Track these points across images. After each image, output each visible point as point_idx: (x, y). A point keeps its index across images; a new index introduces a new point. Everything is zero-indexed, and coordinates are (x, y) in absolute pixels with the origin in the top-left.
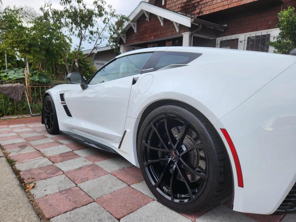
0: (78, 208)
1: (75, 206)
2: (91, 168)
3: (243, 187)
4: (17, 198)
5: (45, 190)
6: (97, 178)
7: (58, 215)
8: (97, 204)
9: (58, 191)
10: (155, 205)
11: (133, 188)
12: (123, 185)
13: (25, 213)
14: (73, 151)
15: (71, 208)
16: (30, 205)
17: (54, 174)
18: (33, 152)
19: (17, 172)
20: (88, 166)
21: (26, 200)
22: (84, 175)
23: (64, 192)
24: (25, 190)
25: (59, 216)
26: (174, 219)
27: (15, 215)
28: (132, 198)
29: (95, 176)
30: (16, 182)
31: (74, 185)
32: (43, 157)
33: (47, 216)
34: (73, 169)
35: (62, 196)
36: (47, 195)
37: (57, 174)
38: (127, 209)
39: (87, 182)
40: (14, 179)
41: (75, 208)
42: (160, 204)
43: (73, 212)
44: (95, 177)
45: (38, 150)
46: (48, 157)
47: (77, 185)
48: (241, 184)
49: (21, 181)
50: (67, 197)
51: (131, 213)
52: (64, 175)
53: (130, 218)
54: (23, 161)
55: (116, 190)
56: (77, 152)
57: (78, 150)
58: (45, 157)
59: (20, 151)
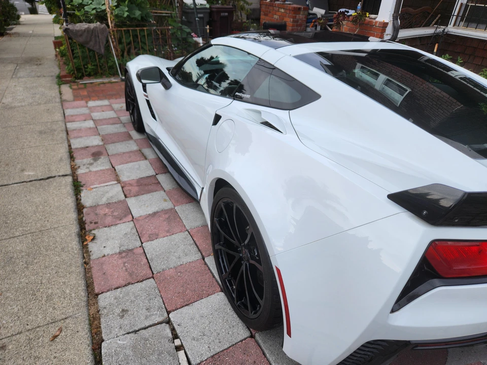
0: (133, 284)
1: (130, 280)
2: (167, 216)
3: (290, 337)
4: (71, 257)
5: (104, 247)
6: (169, 237)
7: (108, 291)
8: (154, 283)
9: (118, 251)
10: (219, 299)
11: (206, 264)
12: (197, 255)
13: (75, 282)
14: (157, 174)
15: (123, 283)
16: (83, 270)
17: (121, 220)
18: (107, 169)
19: (79, 208)
20: (165, 210)
21: (80, 261)
22: (155, 228)
23: (124, 254)
24: (83, 242)
25: (108, 293)
26: (231, 326)
27: (64, 283)
28: (197, 281)
29: (168, 231)
30: (75, 229)
31: (139, 244)
32: (116, 182)
33: (96, 291)
34: (145, 214)
35: (120, 261)
36: (104, 256)
37: (125, 220)
38: (184, 299)
39: (155, 241)
40: (75, 222)
41: (129, 284)
42: (226, 299)
43: (124, 289)
44: (168, 234)
45: (113, 167)
46: (123, 182)
47: (142, 243)
49: (82, 224)
50: (125, 263)
51: (187, 305)
52: (132, 222)
53: (181, 313)
54: (92, 187)
55: (184, 263)
56: (162, 178)
57: (163, 173)
58: (119, 181)
59: (91, 164)
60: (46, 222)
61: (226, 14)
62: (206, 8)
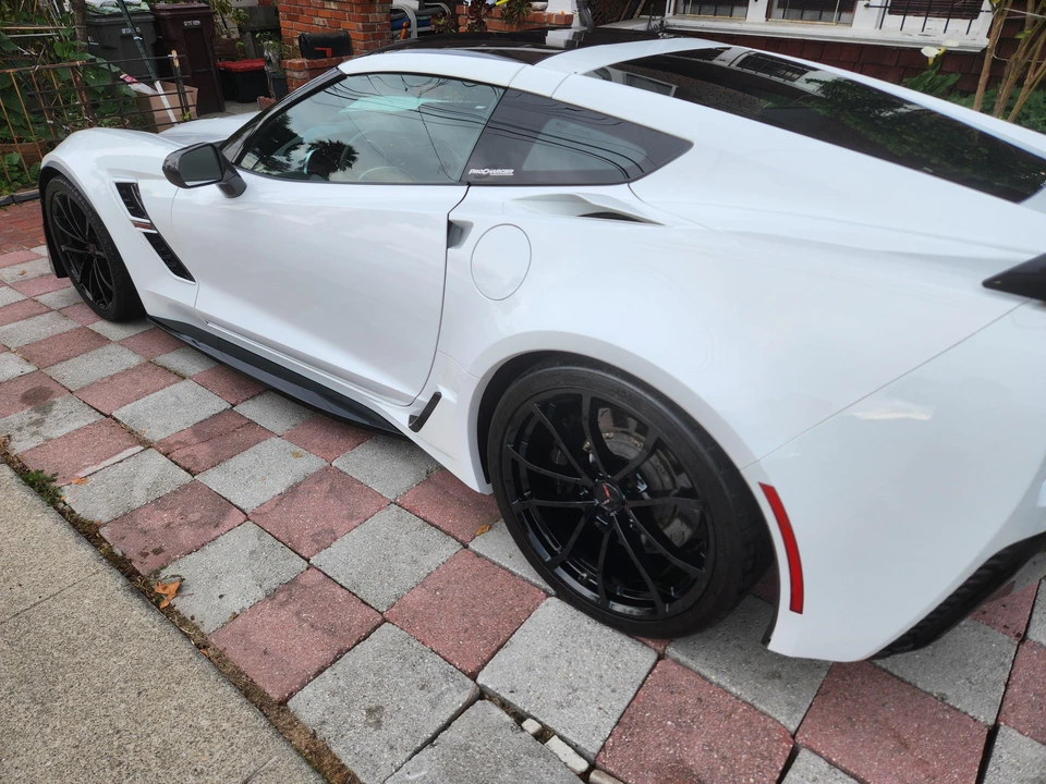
0: (349, 650)
1: (337, 645)
2: (326, 486)
3: (800, 612)
4: (154, 647)
5: (221, 597)
6: (362, 527)
7: (303, 686)
8: (398, 629)
9: (261, 595)
10: (553, 611)
11: (478, 555)
12: (449, 545)
13: (207, 696)
14: (233, 406)
15: (331, 657)
16: (206, 663)
17: (217, 526)
18: (93, 424)
19: (88, 532)
20: (314, 475)
21: (186, 649)
22: (316, 520)
23: (281, 597)
24: (157, 604)
25: (308, 690)
26: (614, 653)
27: (180, 708)
28: (487, 594)
29: (351, 517)
30: (113, 582)
31: (301, 564)
32: (140, 448)
33: (276, 697)
34: (270, 495)
35: (284, 614)
36: (235, 616)
37: (228, 523)
38: (486, 639)
39: (335, 545)
40: (100, 567)
41: (341, 653)
42: (568, 606)
43: (338, 667)
44: (355, 523)
45: (107, 416)
46: (160, 443)
47: (308, 560)
48: (797, 605)
49: (121, 565)
50: (298, 614)
51: (500, 647)
52: (249, 524)
53: (501, 668)
54: (82, 474)
55: (434, 569)
56: (252, 410)
57: (248, 399)
58: (148, 445)
59: (39, 423)
60: (18, 589)
61: (197, 22)
62: (143, 13)
